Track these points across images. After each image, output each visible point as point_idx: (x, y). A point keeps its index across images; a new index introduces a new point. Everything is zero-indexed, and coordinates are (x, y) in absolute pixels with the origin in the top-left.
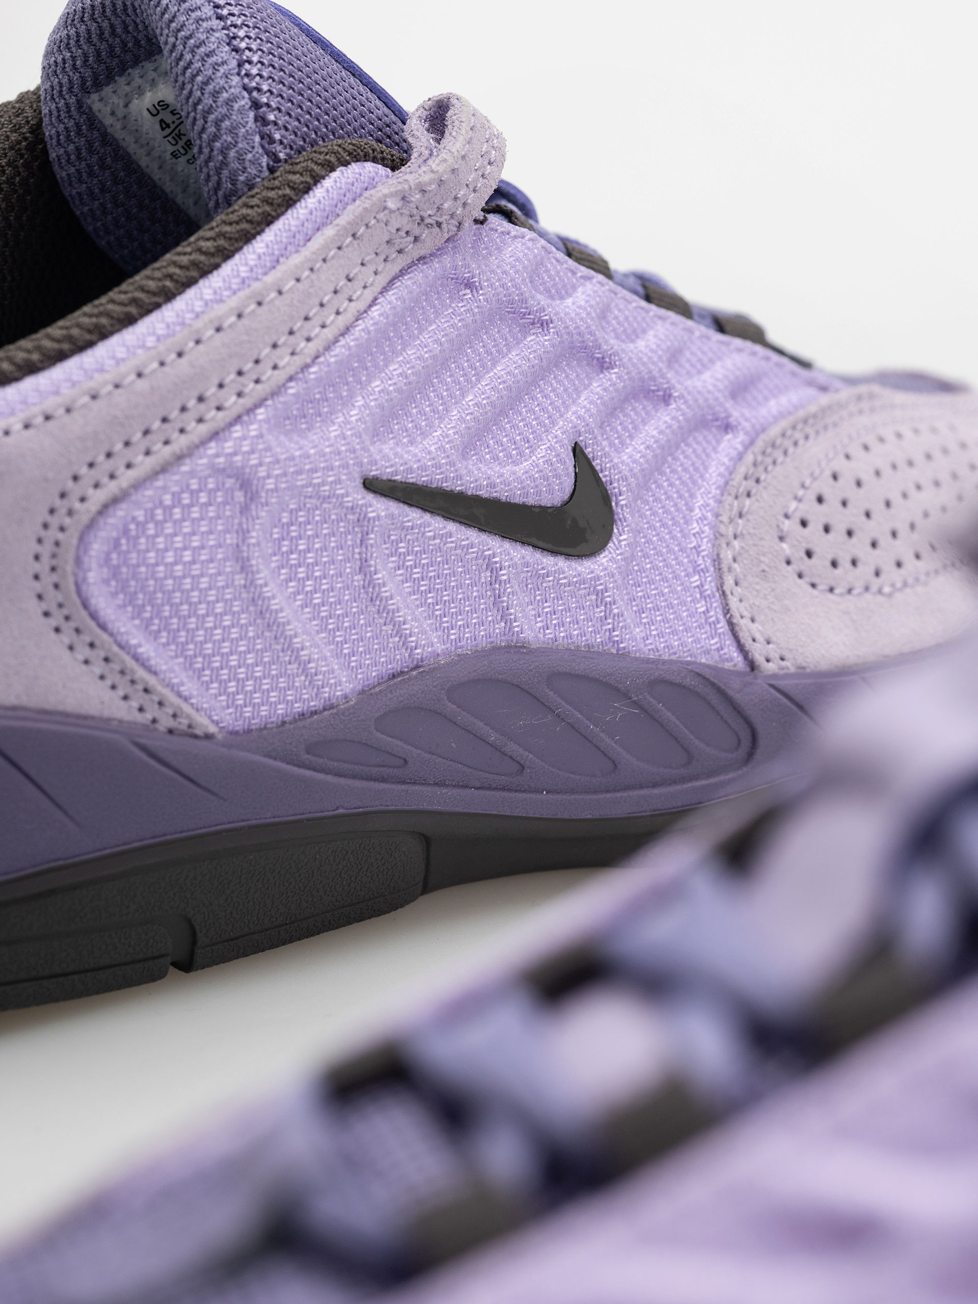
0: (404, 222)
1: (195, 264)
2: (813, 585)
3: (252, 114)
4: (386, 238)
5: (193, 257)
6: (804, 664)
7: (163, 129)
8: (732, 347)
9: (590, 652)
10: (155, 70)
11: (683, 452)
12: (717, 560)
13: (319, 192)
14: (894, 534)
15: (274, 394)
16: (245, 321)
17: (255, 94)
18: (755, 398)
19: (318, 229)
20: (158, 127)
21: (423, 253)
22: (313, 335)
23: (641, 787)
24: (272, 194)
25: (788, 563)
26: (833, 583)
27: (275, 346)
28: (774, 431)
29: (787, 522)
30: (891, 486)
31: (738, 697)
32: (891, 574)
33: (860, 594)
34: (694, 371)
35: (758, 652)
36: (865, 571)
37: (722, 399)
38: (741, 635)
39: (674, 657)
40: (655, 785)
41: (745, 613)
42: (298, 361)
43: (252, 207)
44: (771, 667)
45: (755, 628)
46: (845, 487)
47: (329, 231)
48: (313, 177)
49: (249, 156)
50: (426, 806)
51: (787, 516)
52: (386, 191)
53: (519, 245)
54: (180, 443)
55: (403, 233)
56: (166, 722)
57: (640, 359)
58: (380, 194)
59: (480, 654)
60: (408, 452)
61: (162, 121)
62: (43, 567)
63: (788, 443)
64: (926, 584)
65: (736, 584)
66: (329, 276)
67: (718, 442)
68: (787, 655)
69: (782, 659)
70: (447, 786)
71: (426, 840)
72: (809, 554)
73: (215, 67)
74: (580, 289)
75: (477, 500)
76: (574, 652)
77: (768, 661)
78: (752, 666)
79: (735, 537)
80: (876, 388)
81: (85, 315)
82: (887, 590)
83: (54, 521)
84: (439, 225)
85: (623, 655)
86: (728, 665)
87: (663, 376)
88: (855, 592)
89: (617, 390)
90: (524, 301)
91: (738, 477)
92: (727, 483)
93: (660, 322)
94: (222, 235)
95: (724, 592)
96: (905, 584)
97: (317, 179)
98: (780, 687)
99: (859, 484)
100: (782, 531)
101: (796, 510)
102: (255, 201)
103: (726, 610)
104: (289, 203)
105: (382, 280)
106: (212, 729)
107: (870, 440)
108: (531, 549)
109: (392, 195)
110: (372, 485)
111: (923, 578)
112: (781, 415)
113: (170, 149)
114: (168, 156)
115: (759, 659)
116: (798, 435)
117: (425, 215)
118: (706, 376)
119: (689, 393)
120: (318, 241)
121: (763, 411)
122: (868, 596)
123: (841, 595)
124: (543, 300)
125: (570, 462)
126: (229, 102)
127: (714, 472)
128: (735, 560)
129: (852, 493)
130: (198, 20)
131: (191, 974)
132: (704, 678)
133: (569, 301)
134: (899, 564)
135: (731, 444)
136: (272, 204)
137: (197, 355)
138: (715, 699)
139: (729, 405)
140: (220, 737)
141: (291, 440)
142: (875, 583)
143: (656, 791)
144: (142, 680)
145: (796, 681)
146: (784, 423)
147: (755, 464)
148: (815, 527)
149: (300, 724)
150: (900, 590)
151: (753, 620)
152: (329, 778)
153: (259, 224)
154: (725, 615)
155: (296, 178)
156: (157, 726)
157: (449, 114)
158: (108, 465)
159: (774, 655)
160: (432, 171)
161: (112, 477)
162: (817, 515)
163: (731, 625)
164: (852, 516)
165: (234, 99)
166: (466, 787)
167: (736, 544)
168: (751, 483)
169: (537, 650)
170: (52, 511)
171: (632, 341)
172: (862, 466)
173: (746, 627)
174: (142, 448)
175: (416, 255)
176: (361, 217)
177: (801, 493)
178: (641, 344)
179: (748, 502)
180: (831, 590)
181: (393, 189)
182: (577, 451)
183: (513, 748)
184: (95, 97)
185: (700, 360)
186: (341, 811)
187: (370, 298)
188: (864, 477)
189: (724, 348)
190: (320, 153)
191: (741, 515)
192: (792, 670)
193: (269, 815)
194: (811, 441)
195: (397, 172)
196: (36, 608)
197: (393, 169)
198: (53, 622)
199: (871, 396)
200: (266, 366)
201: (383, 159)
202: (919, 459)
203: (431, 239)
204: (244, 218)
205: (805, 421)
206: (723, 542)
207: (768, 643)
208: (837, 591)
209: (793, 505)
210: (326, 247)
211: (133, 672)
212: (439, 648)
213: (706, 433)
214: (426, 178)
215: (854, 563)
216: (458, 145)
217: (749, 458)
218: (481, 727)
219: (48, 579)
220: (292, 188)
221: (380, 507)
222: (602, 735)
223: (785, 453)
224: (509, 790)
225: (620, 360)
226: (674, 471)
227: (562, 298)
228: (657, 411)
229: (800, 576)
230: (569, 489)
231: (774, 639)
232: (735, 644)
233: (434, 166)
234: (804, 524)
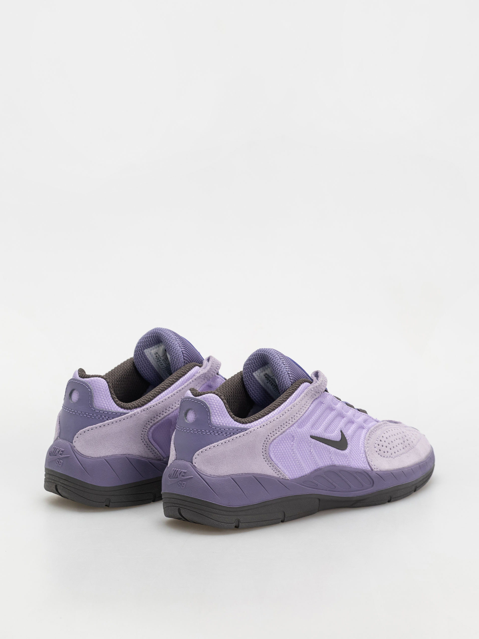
0: (313, 392)
1: (283, 400)
2: (381, 456)
3: (288, 375)
4: (311, 395)
5: (282, 399)
6: (381, 470)
7: (266, 378)
8: (362, 414)
9: (345, 467)
10: (265, 368)
11: (355, 435)
12: (365, 451)
13: (300, 388)
14: (394, 447)
15: (297, 421)
16: (292, 409)
17: (288, 372)
18: (367, 423)
19: (301, 394)
20: (265, 378)
21: (317, 397)
22: (302, 411)
23: (355, 491)
24: (293, 388)
25: (377, 452)
26: (384, 456)
27: (297, 413)
28: (372, 429)
29: (376, 445)
30: (392, 439)
31: (370, 475)
32: (394, 454)
33: (389, 458)
34: (357, 418)
35: (373, 467)
36: (389, 453)
37: (362, 423)
38: (370, 464)
39: (359, 468)
40: (357, 491)
41: (370, 461)
42: (300, 416)
43: (290, 391)
44: (375, 470)
45: (372, 463)
46: (385, 439)
47: (303, 394)
48: (299, 385)
49: (288, 382)
50: (320, 494)
51: (375, 444)
52: (311, 387)
53: (329, 396)
54: (284, 429)
55: (313, 394)
56: (282, 477)
57: (349, 416)
58: (310, 388)
59: (328, 466)
60: (316, 431)
61: (266, 377)
62: (263, 451)
63: (374, 431)
64: (400, 456)
65: (368, 455)
66: (304, 402)
67: (363, 431)
68: (378, 468)
69: (377, 469)
70: (324, 490)
71: (319, 500)
72: (380, 450)
73: (281, 367)
74: (339, 404)
75: (327, 440)
76: (343, 467)
77: (375, 469)
78: (372, 470)
79: (367, 447)
80: (387, 422)
81: (266, 409)
82: (393, 457)
83: (265, 443)
84: (319, 392)
85: (351, 467)
86: (368, 470)
87: (353, 419)
88: (388, 457)
89: (346, 421)
90: (331, 406)
91: (367, 437)
92: (365, 438)
93: (351, 410)
94: (286, 395)
95: (367, 457)
96: (396, 456)
97: (300, 385)
98: (378, 474)
99: (387, 438)
100: (375, 446)
101: (377, 442)
102: (291, 389)
103: (367, 460)
104: (296, 389)
105: (311, 402)
106: (289, 478)
107: (387, 431)
108: (335, 448)
109: (312, 388)
110: (312, 437)
111: (399, 455)
112: (372, 426)
113: (267, 381)
114: (266, 383)
115: (373, 468)
116: (376, 430)
117: (316, 391)
118: (359, 419)
119: (357, 422)
120: (301, 396)
121: (369, 425)
122: (390, 458)
123: (386, 458)
124: (334, 406)
125: (340, 433)
126: (284, 373)
127: (363, 436)
128: (368, 451)
129: (386, 440)
130: (277, 360)
131: (284, 523)
132: (365, 471)
133: (337, 406)
134: (395, 453)
135: (364, 431)
136: (293, 390)
137: (286, 415)
138: (367, 475)
139: (364, 424)
140: (290, 480)
141: (299, 429)
142: (391, 456)
143: (357, 492)
144: (278, 470)
145: (380, 472)
146: (373, 428)
147: (369, 435)
148: (380, 446)
149: (302, 478)
150: (395, 457)
151: (372, 462)
152: (306, 487)
153: (292, 393)
154: (367, 461)
155: (297, 385)
156: (280, 478)
157: (319, 374)
158: (273, 433)
159: (376, 468)
160: (318, 384)
161: (274, 435)
162: (381, 443)
163: (368, 463)
164: (386, 444)
165: (285, 372)
166: (326, 490)
167: (368, 448)
168: (369, 438)
169: (338, 466)
170: (265, 441)
171: (347, 413)
172: (387, 435)
173: (371, 463)
174: (278, 430)
175: (315, 398)
176: (308, 392)
177: (377, 440)
178: (348, 413)
179: (369, 441)
180: (384, 457)
181: (312, 387)
182: (341, 431)
183: (334, 484)
184: (254, 373)
185: (358, 416)
186: (308, 493)
187: (310, 405)
188: (387, 437)
189: (361, 414)
190: (299, 381)
191: (368, 443)
192: (379, 470)
193: (297, 493)
194: (378, 431)
195: (312, 384)
196: (262, 457)
197: (311, 384)
198: (265, 460)
199: (386, 423)
200: (296, 416)
201: (309, 382)
202: (396, 434)
203: (318, 395)
204: (289, 392)
205: (376, 427)
206: (365, 448)
207: (375, 466)
208: (385, 457)
209: (376, 441)
210: (303, 397)
211: (277, 468)
212: (322, 465)
213: (360, 429)
214: (317, 385)
215: (387, 452)
216: (321, 379)
217: (368, 433)
218: (330, 480)
219: (264, 452)
220: (296, 387)
221: (313, 440)
222: (348, 482)
223: (374, 432)
224: (334, 491)
225: (346, 416)
226: (356, 436)
227: (336, 405)
228: (352, 425)
229: (379, 454)
230: (340, 438)
231: (375, 465)
232: (369, 466)
233: (318, 383)
234: (379, 445)
